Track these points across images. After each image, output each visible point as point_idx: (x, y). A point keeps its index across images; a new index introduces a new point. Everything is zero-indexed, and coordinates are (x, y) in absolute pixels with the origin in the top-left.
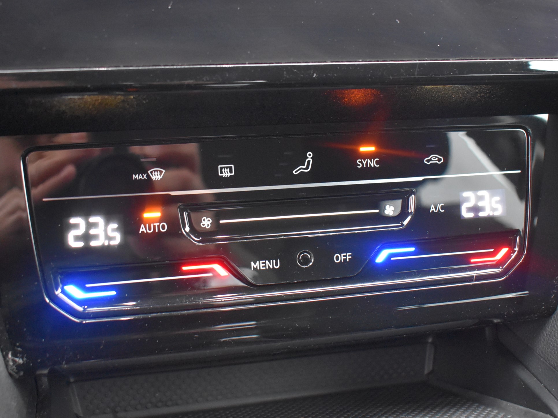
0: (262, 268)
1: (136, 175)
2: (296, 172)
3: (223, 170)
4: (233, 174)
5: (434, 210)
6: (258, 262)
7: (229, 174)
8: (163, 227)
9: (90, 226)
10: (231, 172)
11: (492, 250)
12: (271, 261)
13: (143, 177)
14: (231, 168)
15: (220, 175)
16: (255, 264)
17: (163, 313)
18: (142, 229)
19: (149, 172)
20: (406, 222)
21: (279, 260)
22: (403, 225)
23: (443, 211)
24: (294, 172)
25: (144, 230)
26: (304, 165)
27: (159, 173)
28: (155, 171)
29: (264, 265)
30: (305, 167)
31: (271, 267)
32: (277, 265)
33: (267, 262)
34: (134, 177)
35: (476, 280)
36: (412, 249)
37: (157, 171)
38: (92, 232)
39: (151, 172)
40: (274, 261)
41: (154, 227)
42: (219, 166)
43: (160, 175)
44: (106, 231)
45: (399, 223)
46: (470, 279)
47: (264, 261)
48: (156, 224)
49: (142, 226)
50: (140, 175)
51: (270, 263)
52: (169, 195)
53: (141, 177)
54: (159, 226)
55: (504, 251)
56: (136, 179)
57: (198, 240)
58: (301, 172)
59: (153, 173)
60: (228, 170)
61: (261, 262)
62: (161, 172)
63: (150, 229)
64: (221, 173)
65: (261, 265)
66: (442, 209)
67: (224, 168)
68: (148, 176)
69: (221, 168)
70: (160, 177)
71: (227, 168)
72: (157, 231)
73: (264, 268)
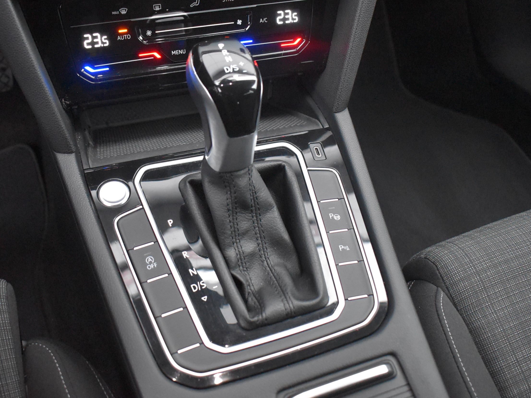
0: (177, 54)
1: (113, 12)
2: (192, 6)
3: (156, 7)
4: (161, 9)
5: (262, 21)
6: (175, 51)
7: (159, 9)
8: (129, 37)
9: (94, 38)
10: (160, 8)
11: (292, 40)
12: (181, 50)
13: (117, 13)
14: (159, 6)
15: (154, 9)
16: (174, 52)
17: (132, 77)
18: (119, 38)
19: (120, 10)
20: (247, 29)
21: (185, 50)
22: (245, 30)
23: (267, 22)
24: (191, 6)
25: (120, 38)
26: (196, 2)
27: (125, 10)
28: (123, 9)
29: (178, 52)
30: (196, 3)
31: (182, 53)
32: (184, 52)
33: (180, 51)
34: (113, 13)
35: (283, 55)
36: (251, 41)
37: (124, 9)
38: (95, 40)
39: (121, 10)
40: (183, 50)
41: (124, 37)
42: (154, 5)
43: (125, 11)
44: (101, 40)
45: (244, 29)
46: (280, 55)
47: (178, 51)
48: (125, 36)
49: (119, 37)
50: (116, 12)
51: (181, 51)
52: (130, 21)
53: (116, 13)
54: (126, 36)
55: (299, 40)
56: (114, 14)
57: (146, 42)
58: (195, 6)
59: (122, 11)
60: (158, 7)
61: (177, 51)
62: (126, 10)
63: (122, 38)
64: (155, 8)
65: (177, 52)
66: (266, 21)
67: (156, 6)
68: (120, 12)
69: (155, 6)
70: (125, 12)
71: (158, 6)
72: (126, 38)
73: (178, 54)
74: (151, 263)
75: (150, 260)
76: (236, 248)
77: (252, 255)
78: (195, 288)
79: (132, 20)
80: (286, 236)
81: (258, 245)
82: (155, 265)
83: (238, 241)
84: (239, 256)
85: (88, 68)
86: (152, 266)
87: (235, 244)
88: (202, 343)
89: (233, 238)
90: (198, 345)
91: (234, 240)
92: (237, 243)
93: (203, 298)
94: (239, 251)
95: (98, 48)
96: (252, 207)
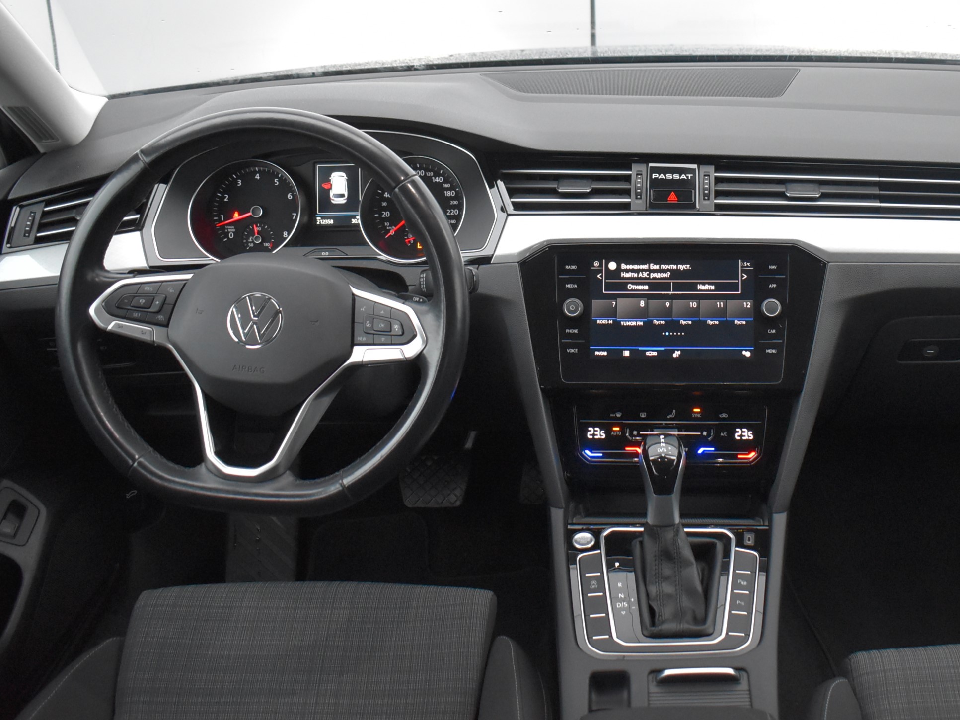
2: (669, 417)
4: (646, 416)
7: (644, 416)
9: (595, 431)
13: (614, 415)
14: (645, 414)
15: (641, 416)
25: (613, 434)
30: (672, 415)
36: (713, 449)
37: (619, 413)
38: (596, 433)
39: (617, 414)
41: (617, 433)
42: (641, 413)
44: (600, 433)
49: (613, 432)
56: (611, 416)
57: (631, 439)
58: (672, 417)
63: (615, 434)
68: (616, 416)
70: (620, 416)
71: (643, 414)
74: (594, 585)
75: (594, 583)
76: (658, 587)
77: (669, 596)
78: (619, 605)
79: (624, 422)
80: (699, 588)
81: (676, 590)
82: (596, 586)
83: (660, 582)
84: (658, 593)
85: (587, 452)
86: (594, 587)
87: (657, 584)
88: (611, 636)
89: (656, 578)
90: (607, 637)
91: (657, 580)
92: (659, 583)
93: (622, 612)
94: (659, 590)
95: (596, 439)
96: (675, 558)
